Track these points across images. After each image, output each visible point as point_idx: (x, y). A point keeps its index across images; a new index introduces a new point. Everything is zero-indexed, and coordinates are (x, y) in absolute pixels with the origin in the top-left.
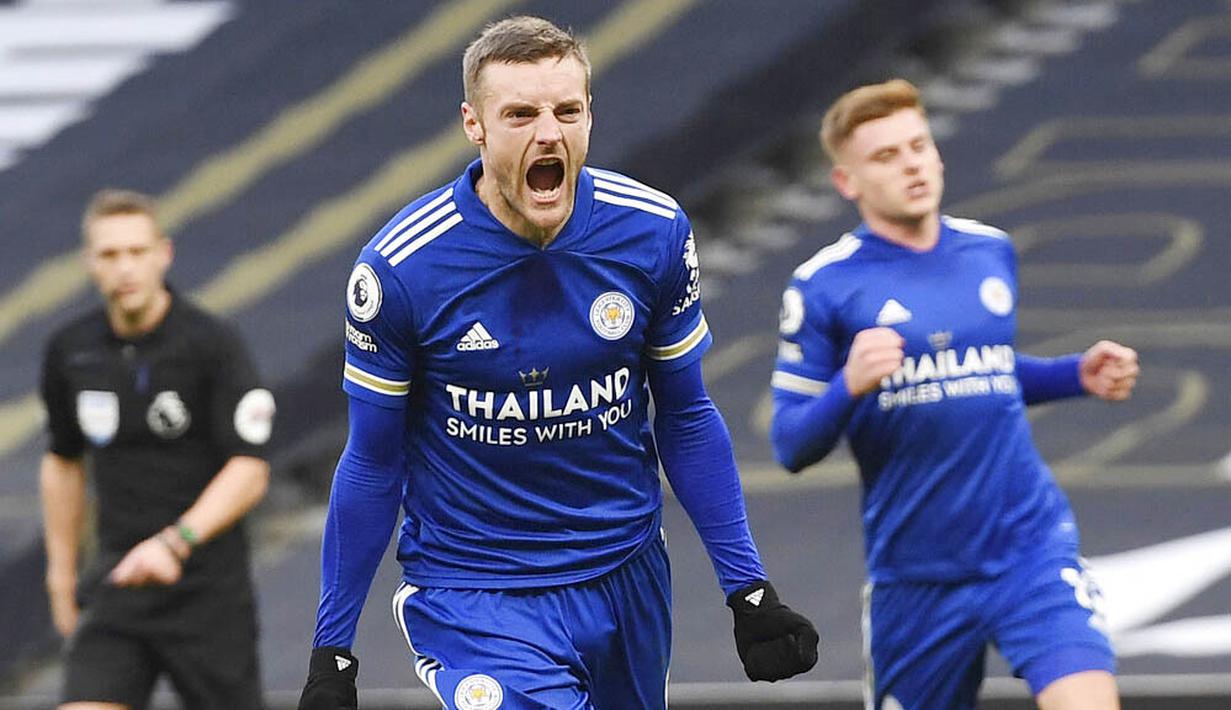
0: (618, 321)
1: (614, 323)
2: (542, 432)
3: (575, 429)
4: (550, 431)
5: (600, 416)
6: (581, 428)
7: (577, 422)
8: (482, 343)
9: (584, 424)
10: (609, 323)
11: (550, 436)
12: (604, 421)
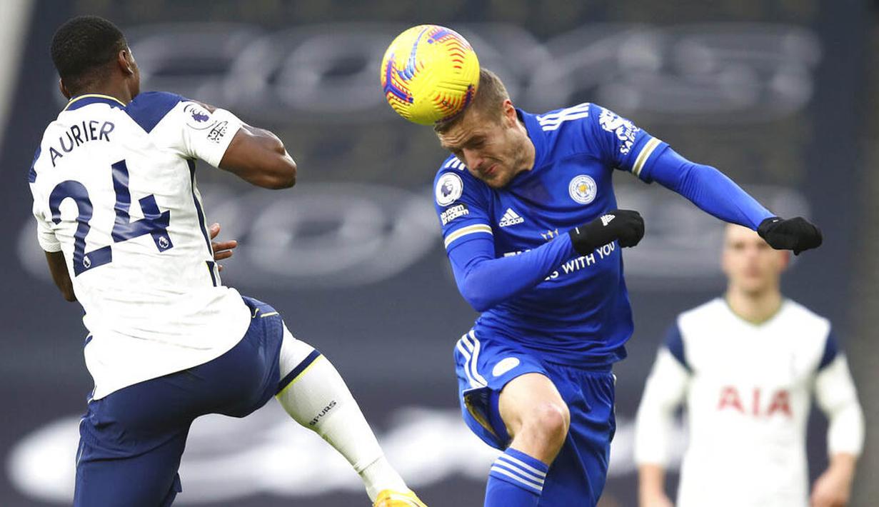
0: (588, 191)
1: (586, 193)
2: (566, 267)
3: (585, 260)
4: (570, 264)
5: (598, 250)
6: (588, 260)
7: (585, 256)
8: (514, 220)
9: (589, 257)
10: (583, 195)
11: (572, 269)
12: (601, 253)
